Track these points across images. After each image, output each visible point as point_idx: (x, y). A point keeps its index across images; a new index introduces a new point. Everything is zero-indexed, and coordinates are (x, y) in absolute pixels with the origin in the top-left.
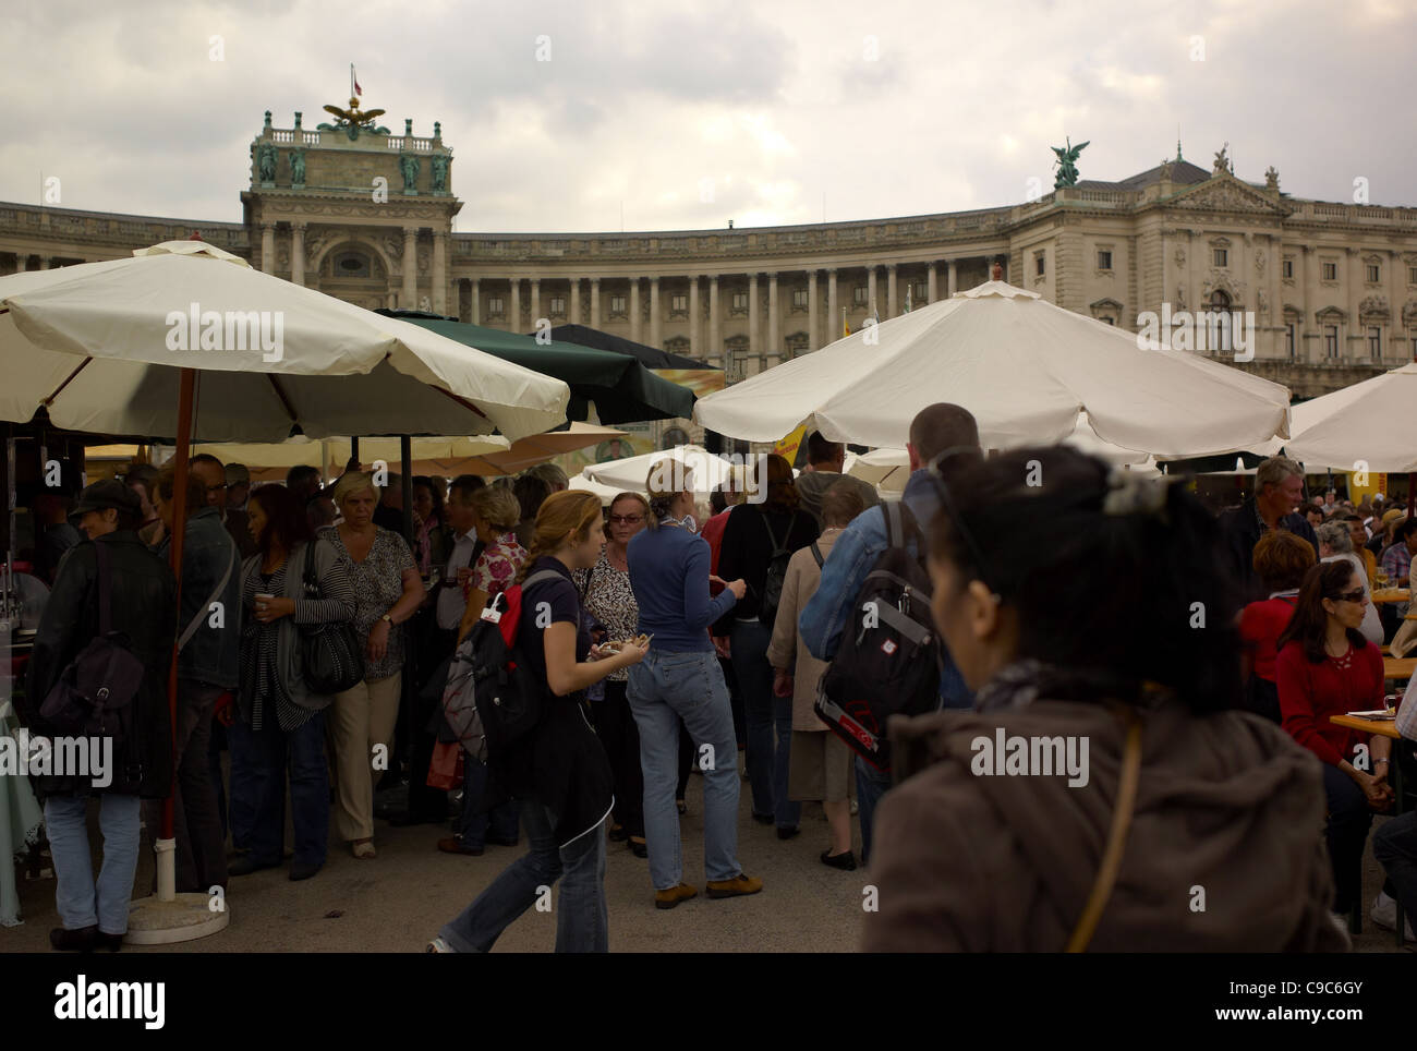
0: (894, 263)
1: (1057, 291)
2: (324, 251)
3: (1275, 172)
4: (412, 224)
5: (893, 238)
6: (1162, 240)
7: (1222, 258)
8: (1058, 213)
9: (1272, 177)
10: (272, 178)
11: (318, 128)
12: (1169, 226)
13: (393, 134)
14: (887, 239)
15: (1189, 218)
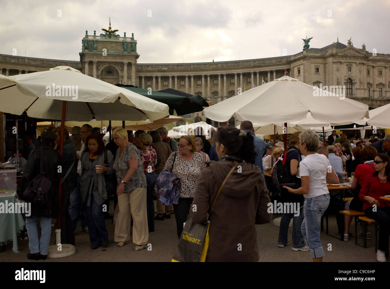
0: (258, 71)
1: (304, 79)
2: (102, 69)
3: (365, 45)
4: (126, 61)
5: (258, 64)
6: (333, 64)
7: (350, 69)
8: (304, 57)
9: (364, 47)
10: (88, 49)
11: (100, 35)
12: (335, 60)
13: (120, 37)
14: (257, 65)
15: (340, 58)
